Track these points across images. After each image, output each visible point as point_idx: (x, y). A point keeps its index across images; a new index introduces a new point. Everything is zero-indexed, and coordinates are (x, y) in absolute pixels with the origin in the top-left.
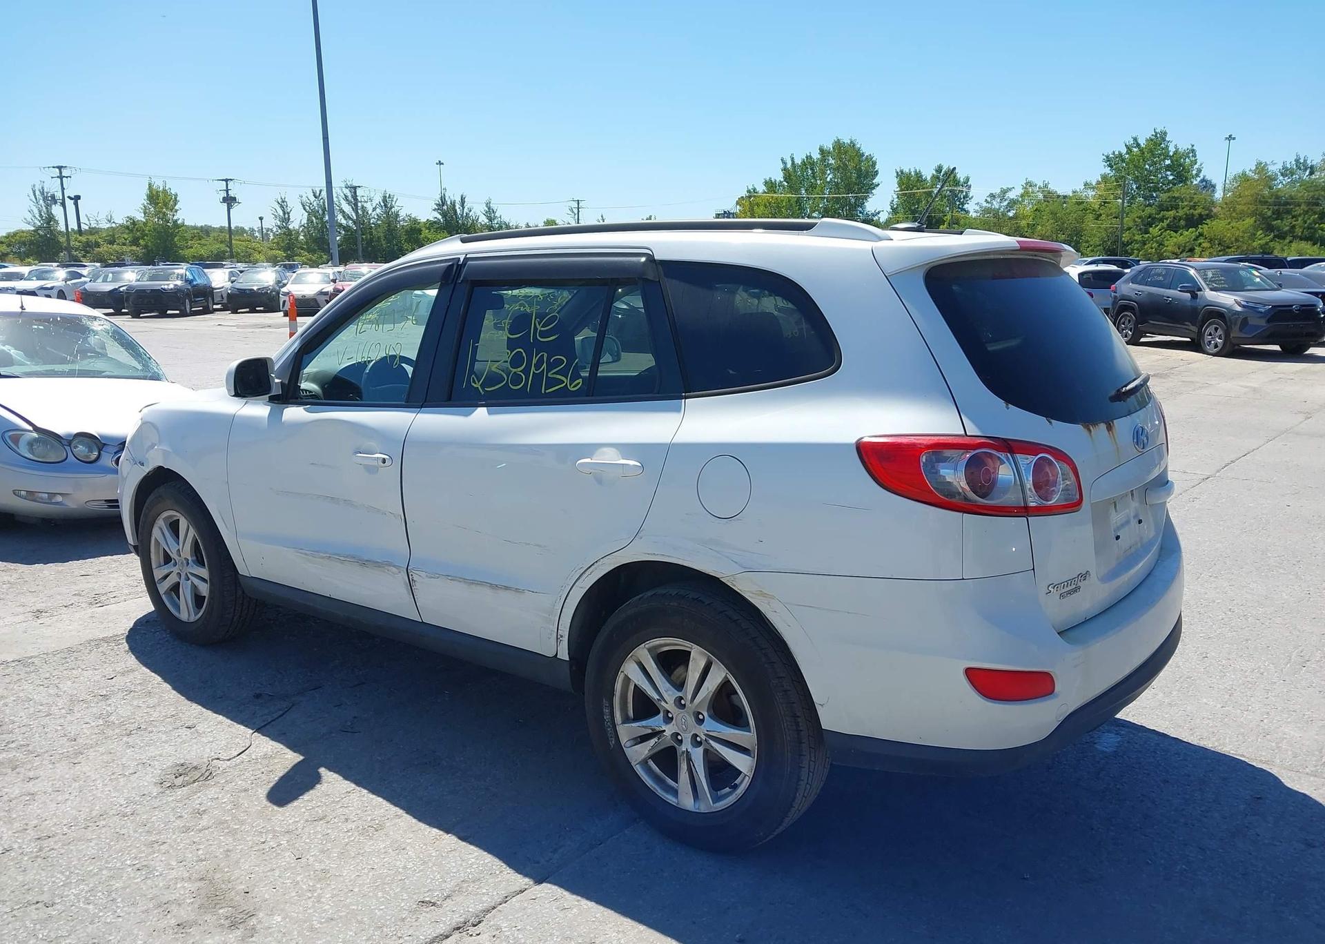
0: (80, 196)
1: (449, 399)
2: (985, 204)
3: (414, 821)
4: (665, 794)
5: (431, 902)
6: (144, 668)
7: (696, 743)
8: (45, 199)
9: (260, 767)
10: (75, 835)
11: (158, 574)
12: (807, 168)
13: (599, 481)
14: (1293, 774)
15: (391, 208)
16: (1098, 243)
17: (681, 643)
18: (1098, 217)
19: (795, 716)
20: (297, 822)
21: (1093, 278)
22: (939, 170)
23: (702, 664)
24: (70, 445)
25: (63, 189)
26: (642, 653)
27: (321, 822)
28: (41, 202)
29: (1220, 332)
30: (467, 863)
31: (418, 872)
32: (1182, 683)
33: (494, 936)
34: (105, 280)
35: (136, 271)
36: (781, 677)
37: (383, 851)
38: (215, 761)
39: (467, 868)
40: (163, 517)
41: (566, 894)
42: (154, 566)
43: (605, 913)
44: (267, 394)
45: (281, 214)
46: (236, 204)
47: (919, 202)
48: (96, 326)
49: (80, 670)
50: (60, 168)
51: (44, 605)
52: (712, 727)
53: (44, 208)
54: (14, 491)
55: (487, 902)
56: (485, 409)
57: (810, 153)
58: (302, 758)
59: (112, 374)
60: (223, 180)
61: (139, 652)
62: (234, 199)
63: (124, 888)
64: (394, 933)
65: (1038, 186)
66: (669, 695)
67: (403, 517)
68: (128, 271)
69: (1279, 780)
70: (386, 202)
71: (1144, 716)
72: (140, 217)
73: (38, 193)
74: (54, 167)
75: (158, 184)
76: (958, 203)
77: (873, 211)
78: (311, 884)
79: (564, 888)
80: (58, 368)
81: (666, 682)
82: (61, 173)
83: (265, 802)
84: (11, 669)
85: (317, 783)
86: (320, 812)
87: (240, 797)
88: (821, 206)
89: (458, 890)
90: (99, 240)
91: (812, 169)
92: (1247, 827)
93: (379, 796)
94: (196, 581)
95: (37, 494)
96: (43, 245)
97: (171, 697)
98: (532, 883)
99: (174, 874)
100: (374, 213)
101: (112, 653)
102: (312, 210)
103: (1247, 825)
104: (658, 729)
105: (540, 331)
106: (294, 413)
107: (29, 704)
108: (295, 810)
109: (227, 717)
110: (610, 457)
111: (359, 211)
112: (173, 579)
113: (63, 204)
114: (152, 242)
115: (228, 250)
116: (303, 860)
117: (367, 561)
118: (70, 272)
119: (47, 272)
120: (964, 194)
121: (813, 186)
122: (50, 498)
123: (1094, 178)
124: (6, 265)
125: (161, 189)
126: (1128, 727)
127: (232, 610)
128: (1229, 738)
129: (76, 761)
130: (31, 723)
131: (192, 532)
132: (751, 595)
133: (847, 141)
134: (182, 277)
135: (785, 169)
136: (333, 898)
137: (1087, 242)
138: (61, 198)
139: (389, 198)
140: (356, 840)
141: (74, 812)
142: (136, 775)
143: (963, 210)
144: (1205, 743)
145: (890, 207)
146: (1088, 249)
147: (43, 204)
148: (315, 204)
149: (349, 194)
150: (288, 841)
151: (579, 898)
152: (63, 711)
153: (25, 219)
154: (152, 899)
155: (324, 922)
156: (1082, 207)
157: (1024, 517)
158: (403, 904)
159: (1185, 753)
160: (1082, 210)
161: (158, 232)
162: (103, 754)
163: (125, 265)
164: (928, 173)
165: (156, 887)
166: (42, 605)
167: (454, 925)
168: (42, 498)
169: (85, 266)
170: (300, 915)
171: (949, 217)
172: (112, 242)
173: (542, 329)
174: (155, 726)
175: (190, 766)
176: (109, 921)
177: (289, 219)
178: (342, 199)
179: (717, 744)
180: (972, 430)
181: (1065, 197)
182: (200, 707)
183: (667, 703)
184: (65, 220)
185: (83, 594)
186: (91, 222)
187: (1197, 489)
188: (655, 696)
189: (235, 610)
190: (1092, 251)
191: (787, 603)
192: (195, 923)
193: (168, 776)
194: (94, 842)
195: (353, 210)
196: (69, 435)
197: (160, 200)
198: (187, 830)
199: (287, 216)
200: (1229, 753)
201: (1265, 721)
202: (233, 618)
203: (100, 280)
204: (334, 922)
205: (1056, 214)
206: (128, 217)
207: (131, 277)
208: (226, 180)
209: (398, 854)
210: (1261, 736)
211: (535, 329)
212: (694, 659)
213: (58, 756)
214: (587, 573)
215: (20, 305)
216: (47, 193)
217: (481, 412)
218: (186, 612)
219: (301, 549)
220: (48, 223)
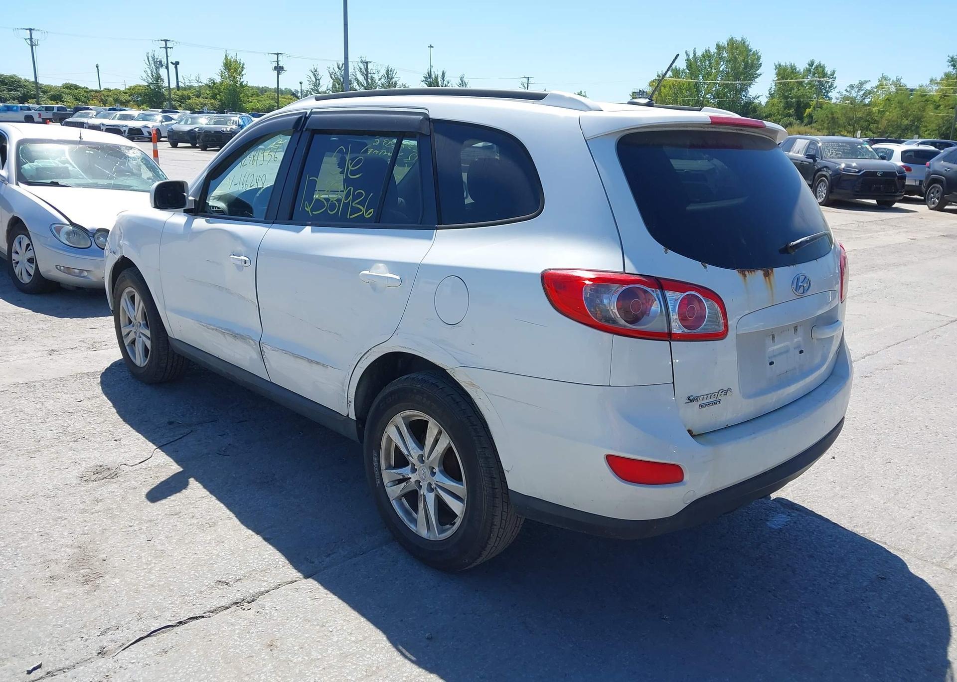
0: (179, 62)
1: (291, 218)
2: (845, 93)
3: (239, 523)
4: (409, 524)
5: (225, 582)
6: (104, 396)
7: (431, 490)
8: (155, 63)
9: (151, 473)
10: (11, 507)
11: (124, 331)
12: (706, 60)
13: (374, 287)
14: (919, 562)
15: (392, 79)
16: (935, 128)
17: (422, 415)
18: (937, 107)
19: (492, 478)
20: (159, 514)
21: (915, 156)
22: (811, 64)
23: (436, 432)
24: (93, 237)
25: (167, 56)
26: (398, 419)
27: (175, 517)
28: (153, 65)
30: (261, 557)
31: (226, 560)
32: (860, 481)
33: (258, 612)
34: (186, 123)
35: (207, 117)
36: (485, 448)
37: (208, 542)
38: (122, 466)
39: (260, 561)
40: (127, 291)
41: (321, 588)
42: (122, 326)
43: (342, 606)
44: (183, 208)
45: (314, 80)
46: (283, 72)
47: (792, 89)
48: (130, 154)
49: (63, 393)
50: (166, 41)
51: (58, 346)
52: (441, 479)
53: (154, 69)
54: (56, 266)
55: (265, 586)
56: (310, 227)
57: (709, 48)
58: (182, 469)
59: (137, 188)
60: (275, 54)
61: (105, 385)
62: (282, 68)
63: (27, 547)
64: (192, 601)
65: (891, 80)
66: (414, 453)
67: (257, 304)
68: (202, 117)
69: (906, 565)
70: (389, 74)
71: (816, 504)
72: (218, 80)
73: (150, 59)
74: (162, 40)
75: (232, 55)
76: (824, 91)
77: (755, 96)
78: (150, 559)
79: (321, 584)
80: (100, 182)
81: (413, 442)
82: (166, 45)
83: (144, 498)
84: (18, 389)
85: (184, 489)
86: (178, 509)
87: (129, 492)
88: (713, 89)
89: (248, 576)
90: (190, 94)
91: (709, 60)
92: (863, 600)
93: (222, 503)
94: (144, 338)
95: (71, 270)
96: (153, 97)
97: (114, 418)
98: (301, 577)
99: (62, 541)
100: (380, 82)
101: (88, 384)
102: (336, 78)
103: (864, 598)
104: (406, 476)
105: (351, 170)
106: (200, 223)
107: (19, 414)
108: (161, 506)
109: (144, 436)
110: (381, 271)
111: (369, 80)
112: (132, 336)
113: (167, 68)
114: (225, 97)
115: (276, 105)
116: (152, 542)
117: (237, 334)
118: (165, 116)
119: (149, 115)
120: (830, 84)
121: (709, 74)
122: (80, 273)
123: (939, 76)
124: (126, 109)
125: (234, 58)
126: (800, 511)
127: (166, 362)
128: (880, 528)
129: (33, 456)
130: (16, 427)
131: (142, 304)
132: (465, 384)
133: (739, 39)
134: (236, 123)
135: (688, 60)
136: (160, 571)
137: (926, 127)
138: (166, 63)
139: (391, 71)
140: (193, 532)
141: (17, 491)
142: (67, 470)
143: (827, 96)
144: (858, 530)
145: (768, 92)
146: (926, 133)
147: (154, 67)
148: (338, 74)
149: (363, 68)
150: (147, 527)
151: (329, 592)
152: (40, 421)
153: (142, 77)
154: (42, 556)
155: (147, 588)
156: (924, 99)
157: (668, 341)
158: (205, 581)
159: (836, 536)
160: (925, 101)
161: (230, 90)
162: (52, 453)
163: (203, 113)
164: (801, 67)
165: (48, 549)
166: (57, 346)
167: (234, 601)
168: (74, 272)
169: (178, 112)
170: (133, 580)
171: (814, 102)
172: (198, 96)
173: (352, 169)
174: (95, 437)
175: (106, 467)
176: (7, 568)
177: (319, 84)
178: (357, 70)
179: (442, 492)
180: (631, 268)
181: (912, 90)
182: (129, 427)
183: (413, 458)
184: (169, 80)
185: (86, 341)
186: (185, 81)
187: (943, 329)
188: (405, 452)
189: (168, 361)
190: (929, 134)
191: (488, 393)
192: (62, 577)
193: (89, 473)
194: (21, 513)
195: (365, 79)
196: (93, 230)
197: (232, 67)
198: (84, 511)
199: (318, 82)
200: (875, 540)
201: (915, 518)
202: (166, 367)
203: (183, 123)
204: (153, 588)
205: (903, 103)
206: (210, 79)
207: (204, 122)
208: (278, 54)
209: (217, 545)
210: (907, 530)
211: (348, 168)
212: (430, 428)
213: (23, 451)
214: (365, 357)
215: (80, 136)
216: (157, 59)
217: (308, 229)
218: (140, 360)
219: (201, 322)
220: (157, 81)
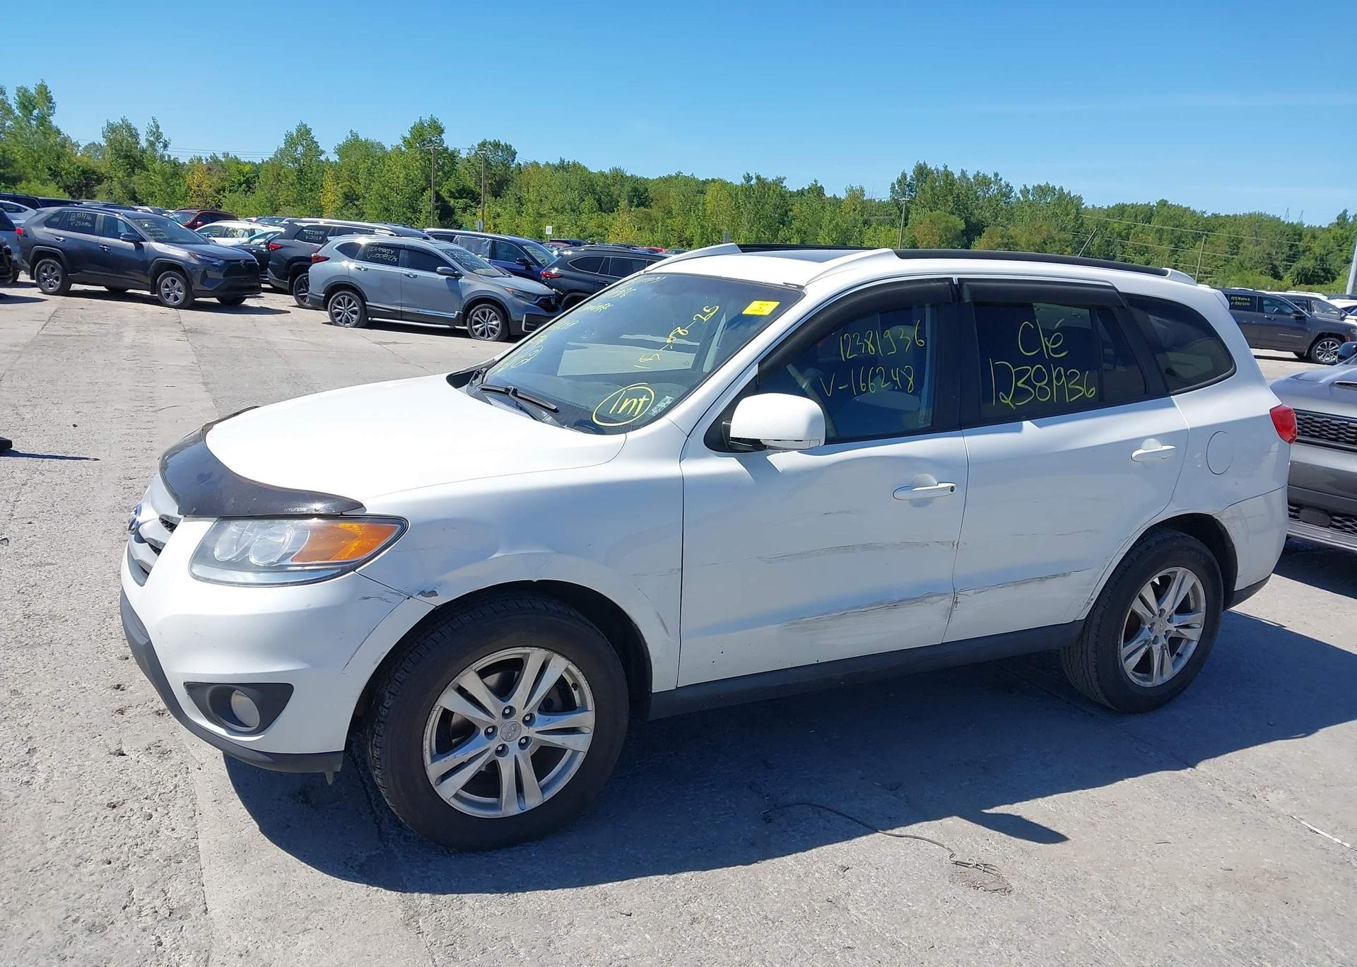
4: (1145, 683)
7: (1166, 637)
17: (1171, 570)
23: (1181, 579)
26: (1147, 588)
29: (178, 284)
67: (956, 542)
94: (555, 740)
110: (1153, 447)
173: (1053, 347)
179: (1182, 630)
188: (1150, 616)
211: (1047, 347)
218: (516, 800)
